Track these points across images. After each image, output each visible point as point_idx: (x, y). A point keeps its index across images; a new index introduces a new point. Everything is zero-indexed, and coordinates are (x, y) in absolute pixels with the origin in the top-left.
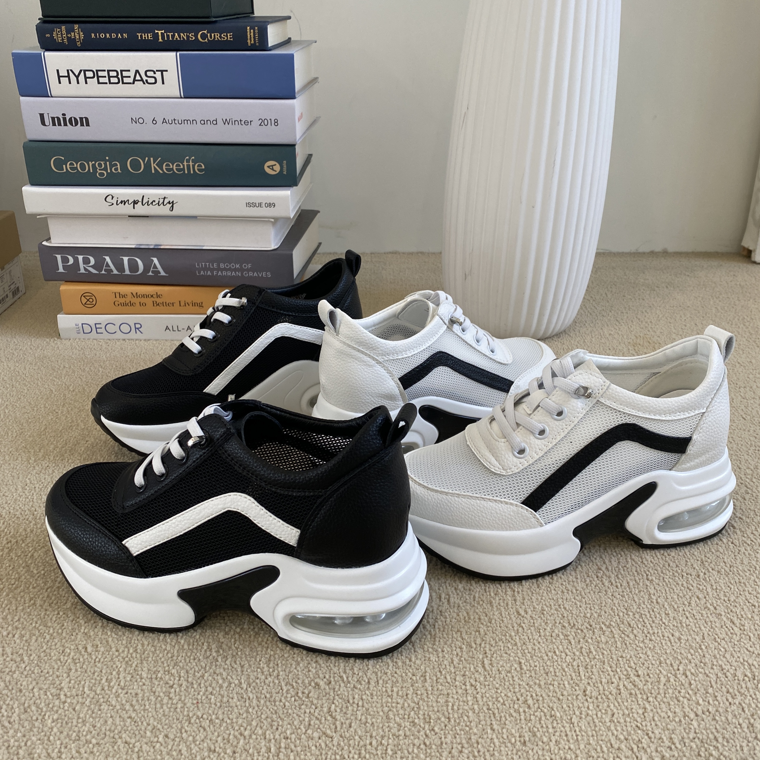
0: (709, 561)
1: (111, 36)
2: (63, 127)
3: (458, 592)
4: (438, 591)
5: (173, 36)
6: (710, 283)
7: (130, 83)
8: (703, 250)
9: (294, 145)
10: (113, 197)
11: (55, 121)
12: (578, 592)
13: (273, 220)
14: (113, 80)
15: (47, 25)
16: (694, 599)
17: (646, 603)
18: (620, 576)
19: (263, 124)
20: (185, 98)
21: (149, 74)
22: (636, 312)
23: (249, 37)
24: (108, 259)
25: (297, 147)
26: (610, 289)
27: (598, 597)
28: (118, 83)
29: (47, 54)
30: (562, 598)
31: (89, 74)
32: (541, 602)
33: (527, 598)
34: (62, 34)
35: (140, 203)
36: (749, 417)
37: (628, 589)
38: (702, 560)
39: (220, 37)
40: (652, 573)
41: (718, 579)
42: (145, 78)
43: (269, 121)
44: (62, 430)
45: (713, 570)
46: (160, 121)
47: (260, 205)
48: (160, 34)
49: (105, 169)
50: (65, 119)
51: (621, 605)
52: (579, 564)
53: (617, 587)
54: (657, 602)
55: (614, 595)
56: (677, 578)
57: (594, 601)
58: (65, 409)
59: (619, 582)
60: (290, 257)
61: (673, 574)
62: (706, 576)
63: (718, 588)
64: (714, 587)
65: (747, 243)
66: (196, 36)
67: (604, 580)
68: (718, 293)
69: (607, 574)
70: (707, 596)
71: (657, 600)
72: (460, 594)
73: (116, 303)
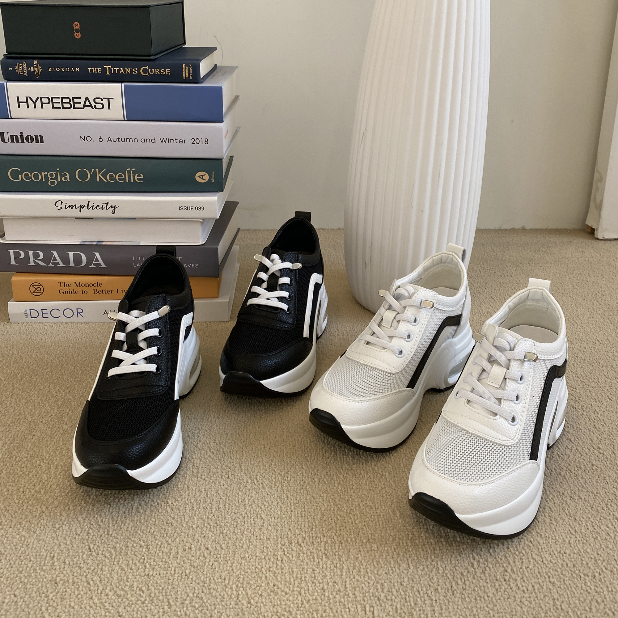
0: (601, 558)
1: (65, 69)
2: (20, 143)
3: (381, 602)
4: (362, 602)
5: (119, 71)
6: (564, 259)
7: (81, 108)
8: (554, 227)
9: (221, 159)
10: (62, 203)
11: (13, 139)
12: (490, 599)
13: (202, 221)
14: (65, 106)
15: (10, 61)
16: (594, 603)
17: (552, 610)
18: (525, 579)
19: (195, 142)
20: (128, 120)
21: (97, 101)
22: (507, 289)
23: (184, 72)
24: (55, 253)
25: (223, 160)
26: (483, 266)
27: (508, 603)
28: (70, 108)
29: (9, 84)
30: (476, 607)
31: (45, 101)
32: (457, 612)
33: (444, 607)
34: (23, 68)
35: (86, 208)
36: (614, 398)
37: (534, 593)
38: (595, 558)
39: (160, 72)
40: (553, 574)
41: (612, 580)
42: (93, 104)
43: (201, 140)
44: (11, 423)
45: (606, 569)
46: (105, 139)
47: (191, 208)
48: (107, 69)
49: (56, 178)
50: (22, 137)
51: (530, 613)
52: (487, 566)
53: (523, 591)
54: (562, 609)
55: (523, 601)
56: (576, 580)
57: (505, 609)
58: (13, 400)
59: (525, 587)
60: (217, 250)
61: (572, 575)
62: (601, 577)
63: (614, 590)
64: (610, 589)
65: (590, 222)
66: (139, 71)
67: (512, 585)
68: (572, 269)
69: (513, 576)
70: (605, 600)
71: (561, 606)
72: (383, 605)
73: (61, 292)
